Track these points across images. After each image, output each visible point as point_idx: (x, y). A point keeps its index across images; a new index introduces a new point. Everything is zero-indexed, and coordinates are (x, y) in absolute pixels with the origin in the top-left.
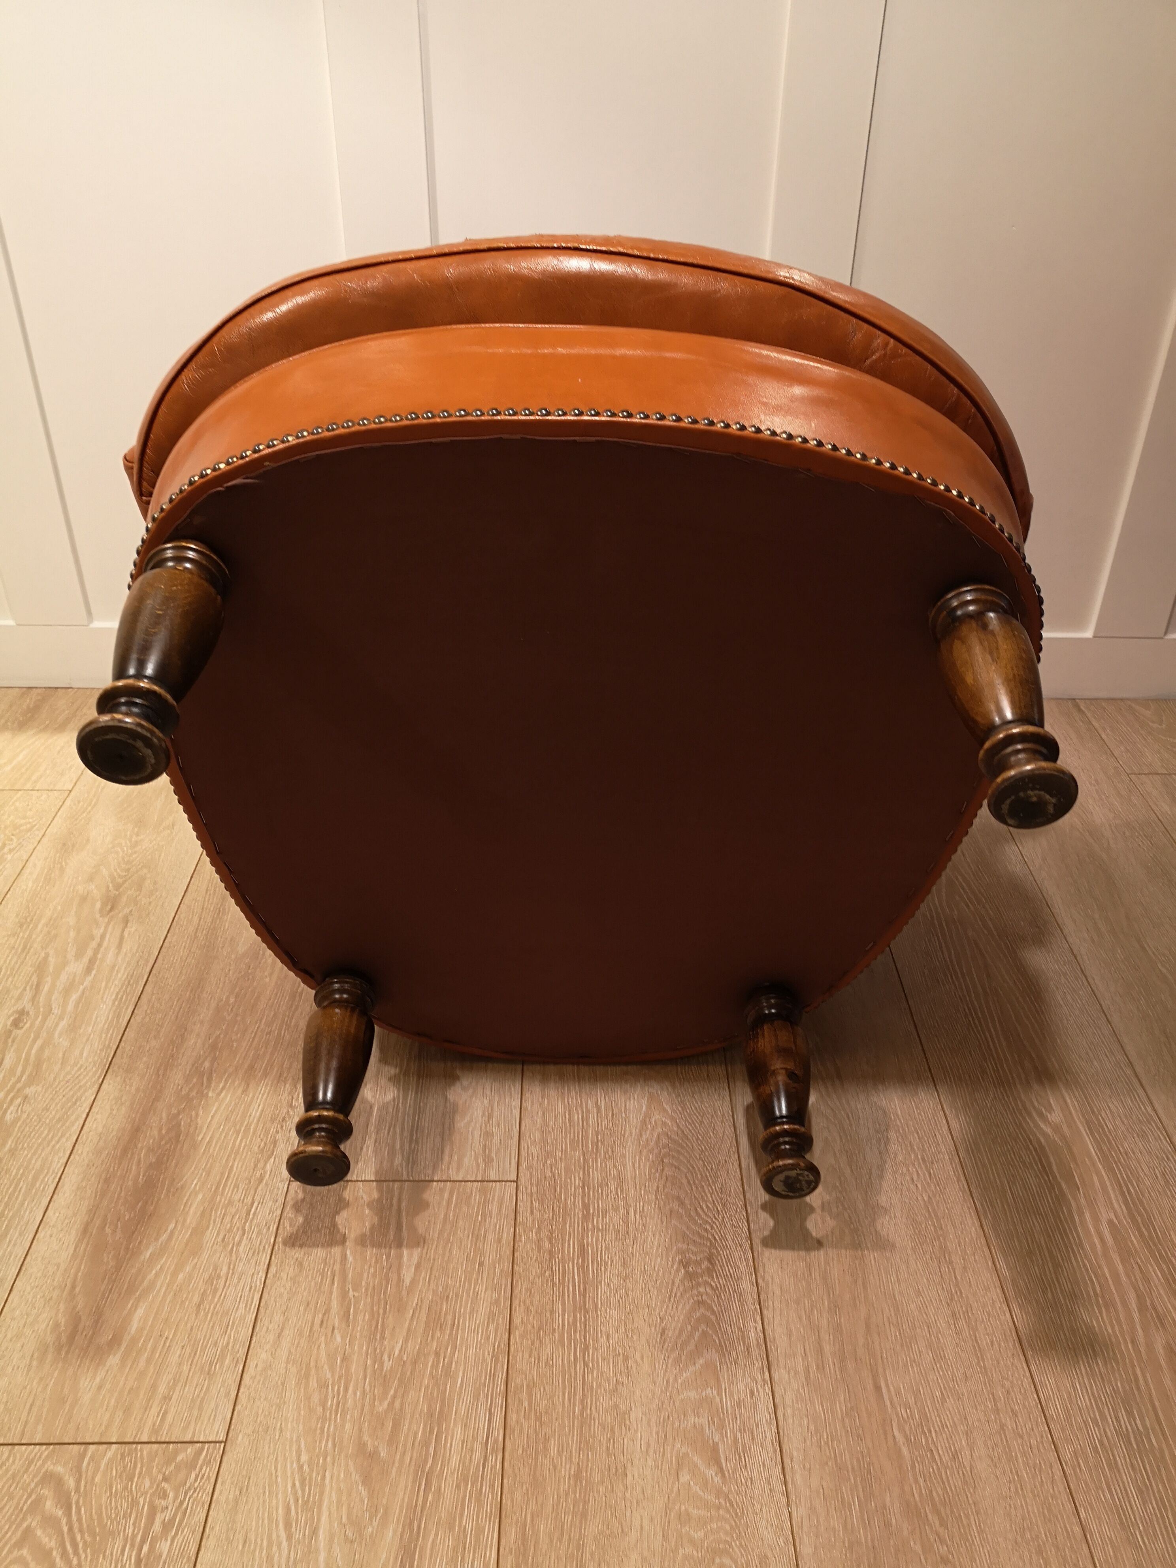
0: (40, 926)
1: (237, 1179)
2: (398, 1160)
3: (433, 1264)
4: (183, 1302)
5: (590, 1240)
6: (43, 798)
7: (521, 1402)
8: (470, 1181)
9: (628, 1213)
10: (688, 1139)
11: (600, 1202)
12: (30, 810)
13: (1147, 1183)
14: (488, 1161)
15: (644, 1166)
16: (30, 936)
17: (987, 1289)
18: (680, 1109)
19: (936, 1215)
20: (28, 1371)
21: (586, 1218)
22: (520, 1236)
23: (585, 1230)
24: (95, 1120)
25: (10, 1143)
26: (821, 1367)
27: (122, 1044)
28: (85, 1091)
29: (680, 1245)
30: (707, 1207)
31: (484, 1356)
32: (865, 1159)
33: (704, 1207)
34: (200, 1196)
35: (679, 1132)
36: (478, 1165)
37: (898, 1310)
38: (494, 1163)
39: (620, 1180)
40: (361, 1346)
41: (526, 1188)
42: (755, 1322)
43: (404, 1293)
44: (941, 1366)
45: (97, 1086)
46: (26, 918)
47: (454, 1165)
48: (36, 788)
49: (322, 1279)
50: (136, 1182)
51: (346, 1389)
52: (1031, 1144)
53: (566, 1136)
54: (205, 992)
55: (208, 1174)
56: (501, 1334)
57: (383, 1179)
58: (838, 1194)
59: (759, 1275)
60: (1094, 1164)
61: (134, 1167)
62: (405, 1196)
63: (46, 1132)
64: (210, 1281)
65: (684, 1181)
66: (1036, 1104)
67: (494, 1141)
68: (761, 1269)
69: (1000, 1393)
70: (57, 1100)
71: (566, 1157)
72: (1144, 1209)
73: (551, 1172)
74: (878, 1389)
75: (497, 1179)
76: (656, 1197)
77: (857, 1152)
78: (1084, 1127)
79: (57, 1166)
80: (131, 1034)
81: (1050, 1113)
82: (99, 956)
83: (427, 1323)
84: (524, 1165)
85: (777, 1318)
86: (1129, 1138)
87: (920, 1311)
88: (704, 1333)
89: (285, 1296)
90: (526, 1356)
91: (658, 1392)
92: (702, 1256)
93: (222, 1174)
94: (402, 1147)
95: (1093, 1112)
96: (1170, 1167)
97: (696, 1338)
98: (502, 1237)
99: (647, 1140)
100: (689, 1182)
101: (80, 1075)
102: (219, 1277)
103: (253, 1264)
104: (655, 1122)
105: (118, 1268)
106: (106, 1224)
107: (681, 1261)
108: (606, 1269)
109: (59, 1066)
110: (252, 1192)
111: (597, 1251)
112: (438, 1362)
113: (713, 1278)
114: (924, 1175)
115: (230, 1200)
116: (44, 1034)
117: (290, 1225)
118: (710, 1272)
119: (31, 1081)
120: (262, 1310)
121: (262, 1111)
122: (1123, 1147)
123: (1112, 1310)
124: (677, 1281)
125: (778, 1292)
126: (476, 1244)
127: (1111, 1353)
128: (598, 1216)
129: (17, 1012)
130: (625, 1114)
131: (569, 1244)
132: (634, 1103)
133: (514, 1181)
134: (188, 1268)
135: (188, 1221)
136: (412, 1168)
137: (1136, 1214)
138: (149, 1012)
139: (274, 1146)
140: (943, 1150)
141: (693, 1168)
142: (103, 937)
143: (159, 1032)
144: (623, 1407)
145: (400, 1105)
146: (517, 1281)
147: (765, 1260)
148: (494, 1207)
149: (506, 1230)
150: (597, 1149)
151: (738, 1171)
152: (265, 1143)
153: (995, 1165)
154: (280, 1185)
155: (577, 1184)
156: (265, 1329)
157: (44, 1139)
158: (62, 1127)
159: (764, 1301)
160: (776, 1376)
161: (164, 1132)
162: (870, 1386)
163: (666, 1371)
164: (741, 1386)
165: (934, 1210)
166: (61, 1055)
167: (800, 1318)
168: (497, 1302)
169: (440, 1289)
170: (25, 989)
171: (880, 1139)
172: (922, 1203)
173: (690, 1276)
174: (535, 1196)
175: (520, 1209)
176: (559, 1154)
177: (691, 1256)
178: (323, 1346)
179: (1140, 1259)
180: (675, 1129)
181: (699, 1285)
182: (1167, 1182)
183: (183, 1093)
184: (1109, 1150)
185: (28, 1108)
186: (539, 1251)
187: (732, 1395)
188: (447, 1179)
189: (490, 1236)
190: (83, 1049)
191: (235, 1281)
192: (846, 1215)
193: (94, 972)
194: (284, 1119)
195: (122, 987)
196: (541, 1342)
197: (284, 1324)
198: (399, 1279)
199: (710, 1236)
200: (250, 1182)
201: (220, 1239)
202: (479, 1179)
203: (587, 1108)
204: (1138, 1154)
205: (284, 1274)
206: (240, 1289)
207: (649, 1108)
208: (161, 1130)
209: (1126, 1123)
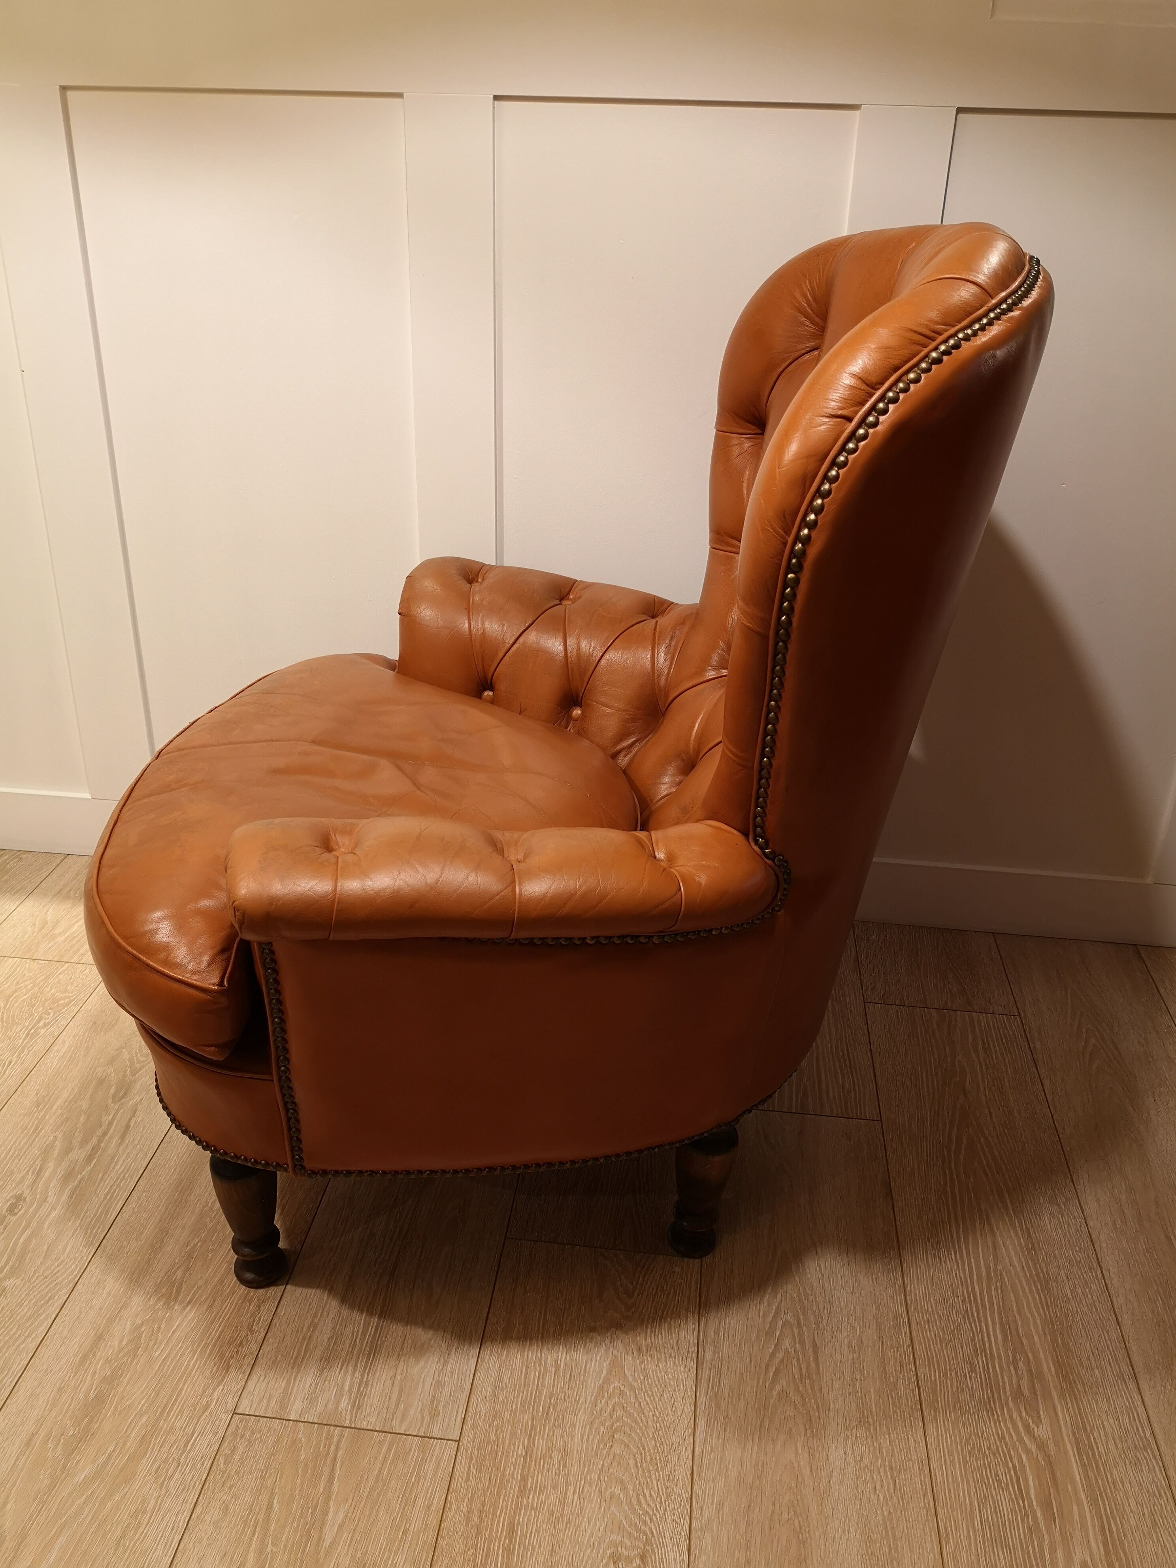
0: (55, 1107)
1: (183, 1404)
2: (344, 1403)
3: (357, 1525)
4: (105, 1534)
5: (521, 1520)
6: (86, 972)
8: (412, 1435)
9: (566, 1493)
11: (540, 1475)
12: (72, 984)
13: (1132, 1522)
14: (434, 1414)
15: (593, 1440)
16: (44, 1116)
18: (642, 1378)
19: (894, 1535)
21: (522, 1492)
22: (451, 1505)
23: (518, 1507)
24: (63, 1322)
27: (105, 1241)
28: (59, 1290)
29: (614, 1537)
30: (651, 1495)
32: (828, 1459)
33: (647, 1495)
34: (145, 1419)
35: (636, 1405)
36: (423, 1418)
38: (440, 1418)
39: (565, 1454)
41: (467, 1450)
43: (322, 1554)
45: (72, 1285)
46: (44, 1097)
47: (399, 1414)
48: (82, 962)
49: (244, 1527)
50: (87, 1395)
52: (1012, 1461)
53: (518, 1396)
54: (193, 1194)
55: (157, 1394)
57: (325, 1422)
58: (792, 1496)
60: (1076, 1493)
61: (88, 1378)
62: (343, 1444)
63: (14, 1330)
65: (632, 1462)
66: (1024, 1414)
67: (444, 1392)
70: (32, 1297)
71: (513, 1421)
72: (1124, 1552)
73: (496, 1435)
75: (439, 1436)
76: (599, 1478)
77: (820, 1449)
78: (1072, 1446)
79: (17, 1368)
80: (115, 1232)
81: (1038, 1427)
82: (102, 1145)
84: (469, 1423)
86: (1120, 1464)
89: (205, 1543)
92: (635, 1552)
93: (171, 1396)
94: (351, 1389)
95: (1085, 1430)
96: (1161, 1505)
98: (432, 1503)
99: (601, 1411)
100: (636, 1464)
101: (58, 1272)
102: (144, 1512)
103: (181, 1501)
104: (613, 1389)
105: (52, 1487)
106: (49, 1438)
107: (612, 1555)
108: (532, 1554)
109: (41, 1259)
110: (195, 1421)
111: (527, 1532)
114: (889, 1485)
115: (171, 1428)
116: (34, 1224)
117: (225, 1463)
119: (10, 1274)
120: (179, 1554)
121: (222, 1332)
122: (1111, 1474)
126: (404, 1509)
128: (535, 1492)
129: (15, 1197)
130: (584, 1378)
131: (499, 1521)
132: (595, 1365)
133: (456, 1441)
134: (117, 1497)
135: (127, 1446)
136: (358, 1412)
137: (1114, 1558)
138: (136, 1210)
139: (227, 1372)
140: (914, 1457)
141: (644, 1449)
142: (111, 1123)
143: (142, 1233)
145: (358, 1340)
146: (438, 1557)
148: (430, 1468)
149: (437, 1496)
150: (547, 1414)
151: (690, 1457)
152: (219, 1367)
153: (968, 1482)
154: (224, 1417)
155: (519, 1453)
157: (11, 1337)
158: (30, 1326)
165: (892, 1528)
166: (46, 1247)
169: (359, 1555)
170: (29, 1171)
171: (848, 1436)
172: (881, 1518)
174: (474, 1461)
175: (457, 1474)
176: (507, 1414)
177: (623, 1550)
180: (633, 1400)
182: (1154, 1523)
184: (1095, 1477)
185: (3, 1302)
186: (467, 1525)
188: (388, 1431)
189: (420, 1502)
190: (67, 1244)
191: (160, 1518)
192: (797, 1523)
193: (94, 1162)
194: (241, 1343)
195: (117, 1181)
198: (320, 1538)
199: (647, 1530)
200: (195, 1409)
201: (153, 1470)
202: (421, 1433)
203: (545, 1365)
204: (1127, 1485)
205: (208, 1518)
206: (162, 1527)
207: (610, 1372)
208: (122, 1341)
209: (1119, 1445)
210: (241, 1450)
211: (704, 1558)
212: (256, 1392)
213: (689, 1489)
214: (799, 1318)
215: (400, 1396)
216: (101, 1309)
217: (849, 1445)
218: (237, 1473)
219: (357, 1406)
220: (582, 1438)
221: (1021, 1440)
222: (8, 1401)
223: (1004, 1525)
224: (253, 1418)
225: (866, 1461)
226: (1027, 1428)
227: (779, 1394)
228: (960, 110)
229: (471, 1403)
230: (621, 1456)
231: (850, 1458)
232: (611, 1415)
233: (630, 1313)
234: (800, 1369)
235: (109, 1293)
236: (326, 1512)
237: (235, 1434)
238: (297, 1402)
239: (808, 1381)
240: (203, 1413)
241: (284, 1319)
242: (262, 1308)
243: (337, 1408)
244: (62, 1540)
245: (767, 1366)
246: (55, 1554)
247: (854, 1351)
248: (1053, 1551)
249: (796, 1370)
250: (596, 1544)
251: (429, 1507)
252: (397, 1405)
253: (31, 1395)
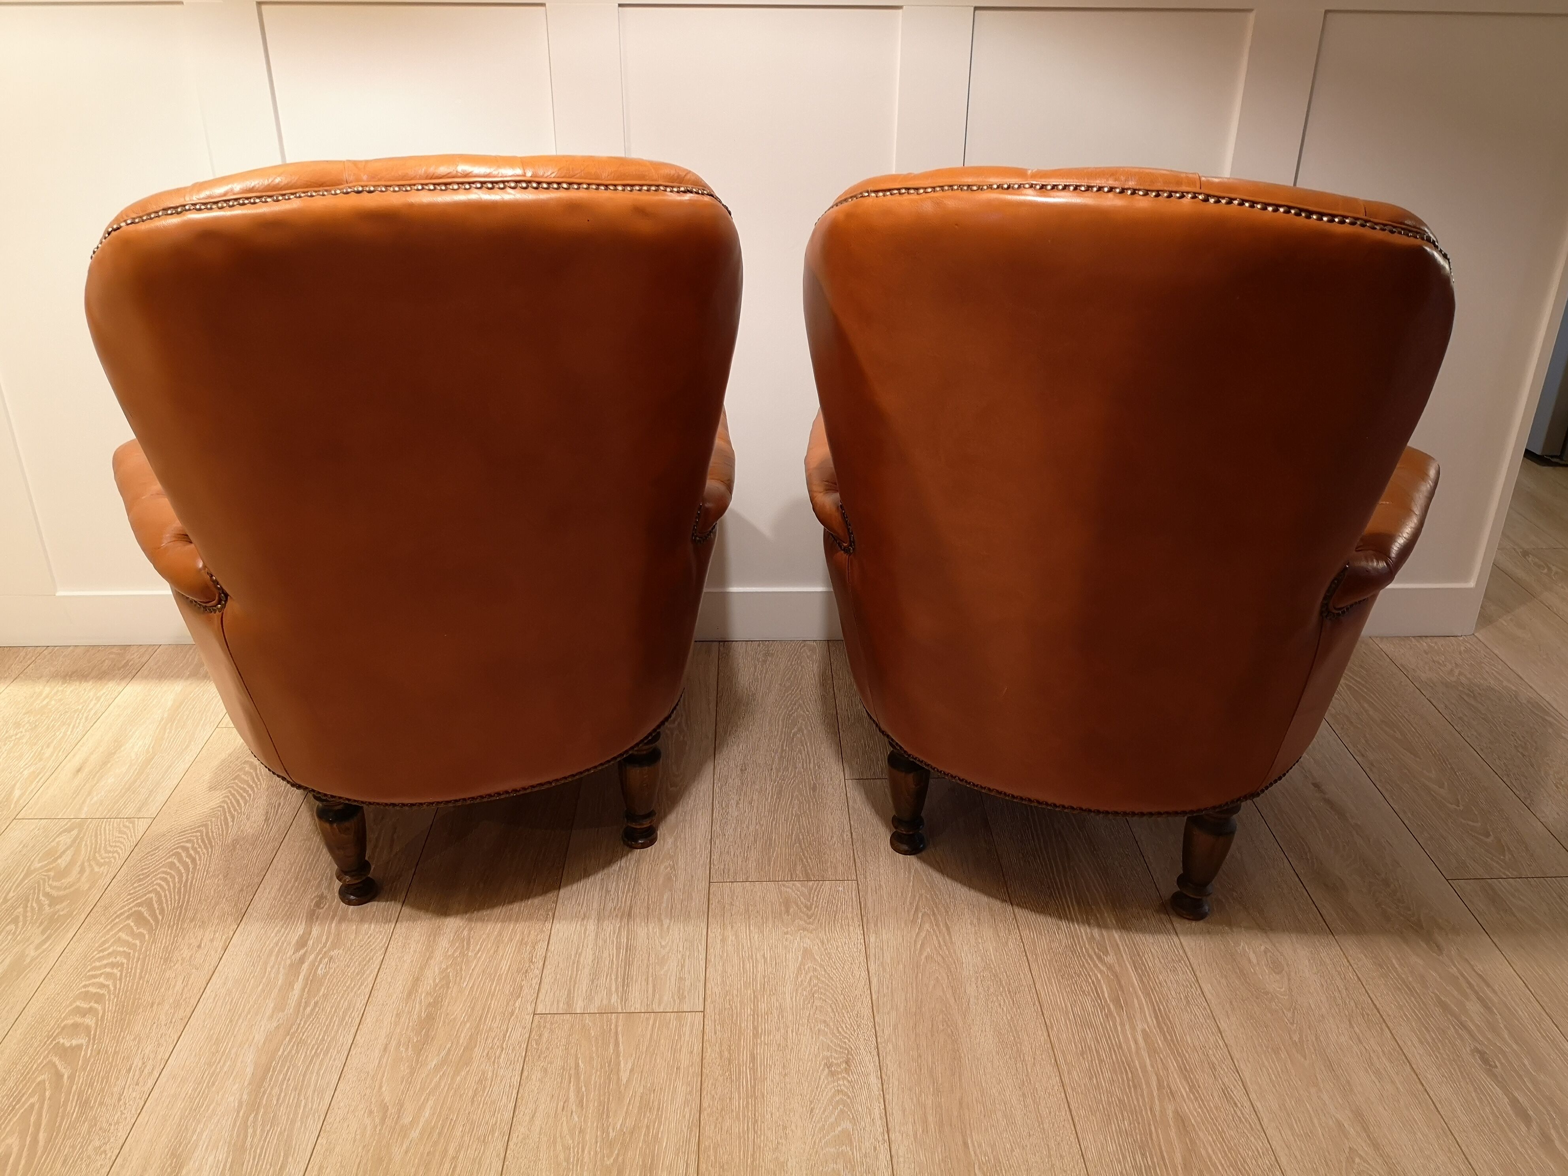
1: (495, 1012)
2: (614, 998)
3: (643, 1068)
4: (461, 1096)
5: (758, 1051)
7: (708, 1156)
8: (669, 1012)
9: (787, 1032)
10: (833, 980)
11: (766, 1025)
13: (1174, 1003)
14: (682, 998)
15: (799, 999)
17: (1049, 1078)
18: (827, 959)
19: (1016, 1029)
20: (354, 1141)
21: (756, 1035)
22: (707, 1049)
23: (755, 1044)
24: (385, 973)
25: (323, 990)
26: (926, 1131)
28: (375, 953)
29: (825, 1053)
30: (846, 1027)
31: (681, 1128)
32: (965, 992)
33: (844, 1027)
34: (468, 1025)
35: (826, 975)
36: (674, 1000)
37: (983, 1093)
38: (687, 999)
39: (781, 1009)
40: (592, 1124)
41: (711, 1016)
42: (879, 1103)
43: (622, 1088)
44: (1012, 1129)
45: (384, 950)
47: (656, 1001)
49: (562, 1080)
50: (419, 1016)
51: (583, 1151)
52: (1091, 978)
53: (741, 980)
55: (473, 1009)
56: (694, 1113)
57: (603, 1012)
58: (944, 1016)
59: (883, 1072)
60: (1135, 992)
61: (417, 1006)
62: (620, 1023)
63: (349, 982)
64: (480, 1081)
65: (829, 1010)
66: (1097, 950)
67: (686, 984)
68: (885, 1069)
69: (1052, 1144)
70: (355, 960)
71: (741, 995)
72: (1170, 1021)
73: (730, 1005)
74: (965, 1144)
75: (689, 1010)
76: (808, 1021)
77: (959, 986)
78: (1131, 966)
79: (360, 1005)
81: (1107, 957)
82: (377, 854)
83: (640, 1108)
84: (709, 1000)
85: (895, 1100)
86: (1164, 973)
87: (999, 1093)
88: (842, 1111)
89: (536, 1091)
90: (712, 1127)
91: (807, 1149)
92: (841, 1060)
93: (483, 1010)
94: (617, 989)
95: (1139, 955)
97: (836, 1114)
98: (693, 1049)
99: (802, 981)
100: (833, 1009)
101: (370, 942)
102: (486, 1079)
103: (511, 1070)
104: (809, 968)
105: (412, 1074)
106: (400, 1046)
107: (826, 1064)
108: (770, 1070)
109: (353, 935)
110: (507, 1022)
111: (764, 1058)
112: (649, 1133)
113: (849, 1075)
114: (1009, 1001)
115: (490, 1028)
117: (536, 1044)
118: (847, 1071)
119: (334, 946)
120: (519, 1100)
122: (1158, 979)
123: (1139, 1091)
124: (823, 1077)
125: (896, 1083)
126: (674, 1055)
127: (1135, 1118)
128: (765, 1035)
129: (317, 896)
131: (743, 1054)
133: (701, 1011)
134: (463, 1073)
135: (461, 1042)
136: (625, 1003)
137: (1163, 1025)
139: (521, 990)
140: (1024, 983)
141: (836, 1001)
142: (377, 840)
144: (782, 1159)
145: (614, 959)
146: (705, 1079)
147: (888, 1063)
148: (687, 1029)
149: (696, 1045)
150: (764, 988)
151: (870, 1002)
152: (514, 989)
153: (1062, 994)
154: (527, 1017)
155: (749, 1013)
156: (522, 1113)
157: (348, 987)
158: (361, 978)
159: (886, 1089)
160: (892, 1137)
161: (437, 981)
162: (960, 1143)
163: (814, 1136)
164: (867, 1144)
165: (1014, 1026)
167: (912, 1099)
168: (691, 1092)
169: (649, 1085)
170: (322, 879)
172: (1006, 1021)
173: (832, 1074)
174: (717, 1022)
175: (707, 1030)
176: (735, 992)
177: (833, 1060)
178: (565, 1123)
179: (1163, 1055)
180: (823, 973)
181: (839, 1079)
182: (1188, 1002)
183: (449, 953)
184: (1148, 982)
185: (333, 965)
186: (721, 1059)
187: (860, 1149)
188: (650, 1012)
189: (684, 1050)
191: (498, 1081)
192: (949, 1031)
194: (527, 971)
196: (723, 1118)
197: (536, 1109)
198: (618, 1078)
199: (848, 1047)
200: (504, 1014)
201: (485, 1054)
202: (675, 1010)
203: (756, 959)
204: (1169, 984)
205: (534, 1077)
206: (502, 1087)
207: (803, 958)
208: (435, 979)
209: (1162, 961)
210: (546, 1035)
211: (889, 1058)
212: (547, 999)
213: (872, 1020)
214: (933, 910)
215: (654, 991)
216: (412, 961)
217: (979, 982)
218: (547, 1049)
219: (624, 999)
220: (792, 999)
221: (1096, 966)
222: (361, 1026)
223: (1089, 1015)
224: (549, 1016)
225: (992, 990)
226: (1099, 958)
227: (926, 957)
228: (976, 8)
229: (707, 988)
230: (822, 1007)
231: (981, 990)
232: (809, 983)
233: (811, 920)
234: (939, 941)
235: (415, 951)
236: (619, 1064)
237: (539, 1026)
238: (579, 1002)
239: (945, 948)
240: (511, 1017)
241: (556, 952)
242: (536, 947)
243: (610, 1000)
244: (431, 1103)
245: (915, 941)
246: (428, 1112)
247: (975, 926)
248: (1122, 1025)
249: (936, 943)
250: (814, 1059)
251: (692, 1052)
252: (654, 995)
253: (377, 1021)
